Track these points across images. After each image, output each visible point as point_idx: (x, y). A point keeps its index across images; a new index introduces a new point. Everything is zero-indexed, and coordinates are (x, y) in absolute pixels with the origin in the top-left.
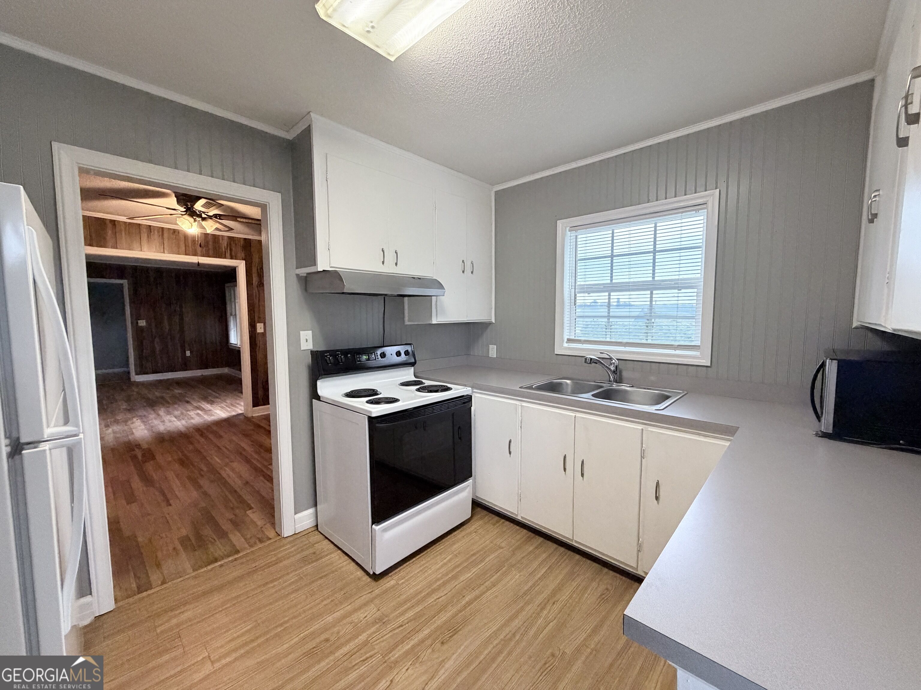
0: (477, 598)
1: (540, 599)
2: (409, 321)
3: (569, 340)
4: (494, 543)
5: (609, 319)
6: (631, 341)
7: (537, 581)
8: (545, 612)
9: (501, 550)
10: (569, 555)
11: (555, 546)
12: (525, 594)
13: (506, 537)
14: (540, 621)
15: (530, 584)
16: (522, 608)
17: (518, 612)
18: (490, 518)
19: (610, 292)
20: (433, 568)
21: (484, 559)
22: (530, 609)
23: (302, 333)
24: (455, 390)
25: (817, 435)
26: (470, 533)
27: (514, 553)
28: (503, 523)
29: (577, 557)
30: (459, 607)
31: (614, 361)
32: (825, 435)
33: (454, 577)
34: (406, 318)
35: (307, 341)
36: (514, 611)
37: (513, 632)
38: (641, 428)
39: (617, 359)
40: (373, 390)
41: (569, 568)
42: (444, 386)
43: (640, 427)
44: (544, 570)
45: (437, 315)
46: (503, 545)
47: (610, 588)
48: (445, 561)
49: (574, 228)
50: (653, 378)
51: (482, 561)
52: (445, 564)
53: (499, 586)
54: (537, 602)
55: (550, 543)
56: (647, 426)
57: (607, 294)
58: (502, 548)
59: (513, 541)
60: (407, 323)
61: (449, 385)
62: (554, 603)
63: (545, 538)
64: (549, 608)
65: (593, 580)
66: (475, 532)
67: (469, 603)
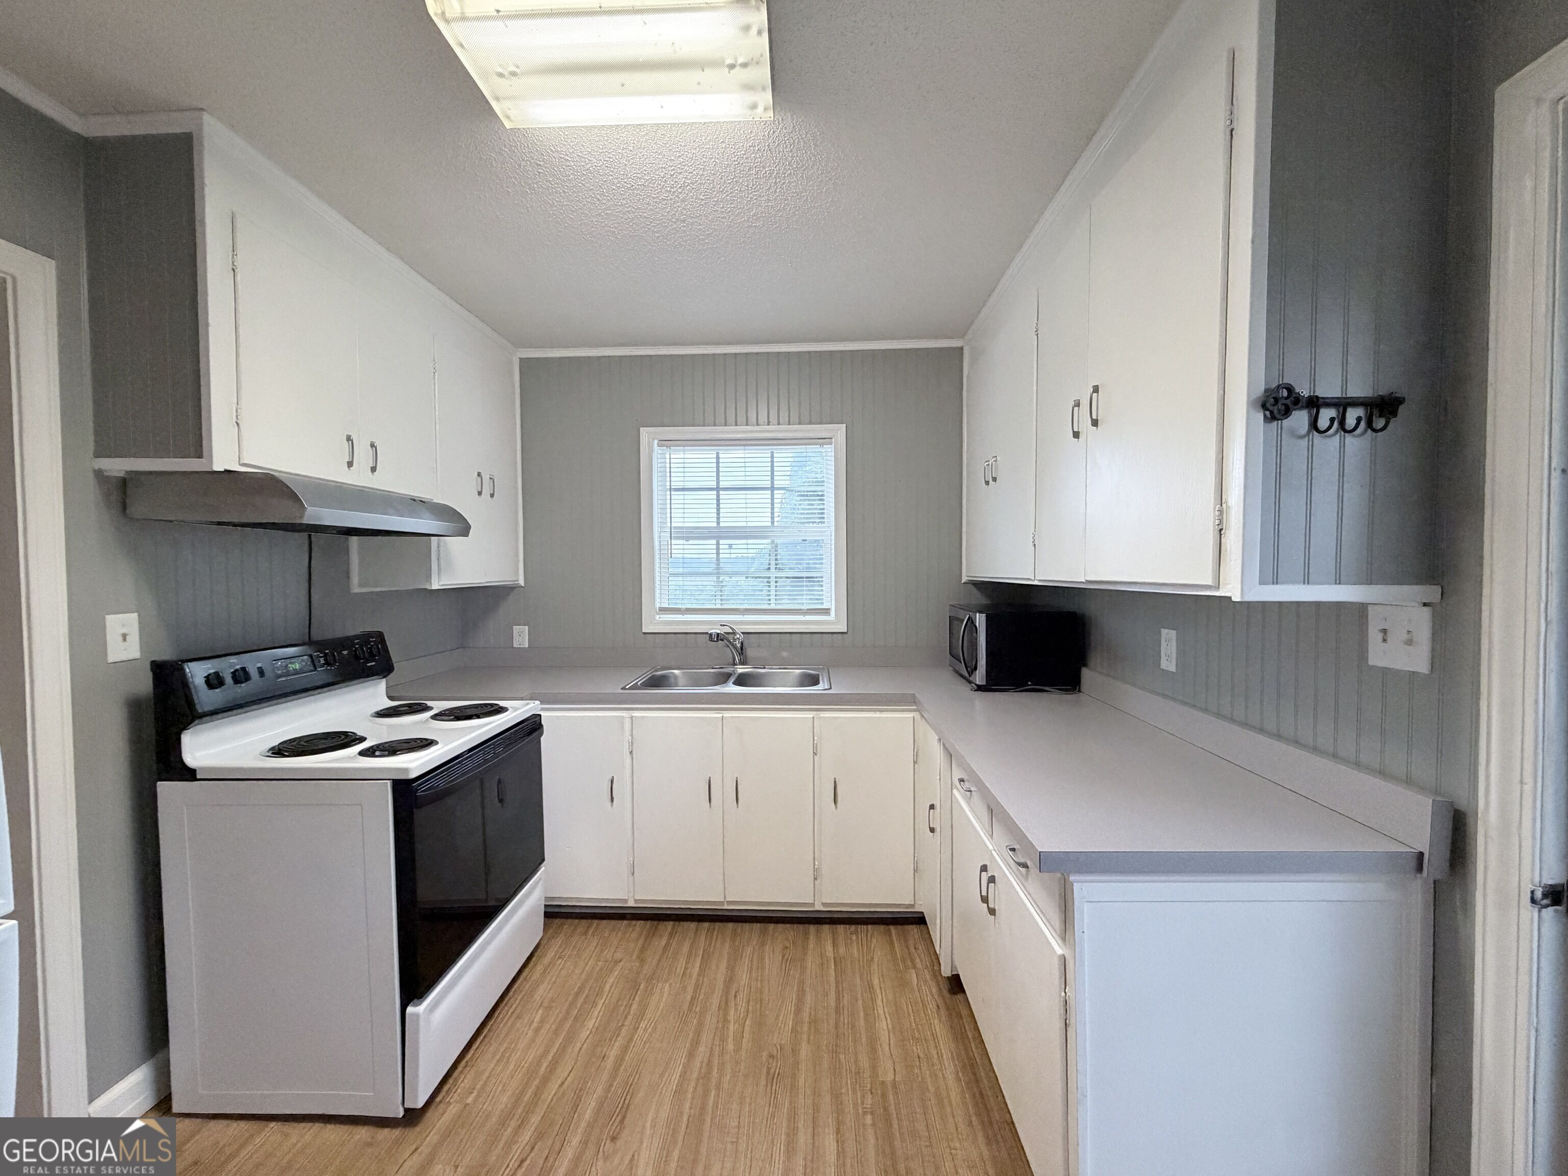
0: (625, 1049)
1: (715, 1002)
2: (361, 585)
3: (663, 610)
4: (603, 959)
5: (718, 578)
6: (750, 607)
7: (698, 980)
8: (732, 1012)
9: (621, 964)
10: (719, 929)
11: (693, 925)
12: (691, 1004)
13: (615, 942)
14: (731, 1028)
15: (690, 990)
16: (701, 1024)
17: (698, 1033)
18: (572, 928)
19: (718, 538)
20: (522, 1045)
21: (601, 989)
22: (710, 1020)
23: (111, 619)
24: (515, 711)
25: (972, 690)
26: (552, 963)
27: (642, 961)
28: (598, 925)
29: (730, 925)
30: (605, 1077)
31: (738, 636)
32: (980, 688)
33: (570, 1038)
34: (355, 579)
35: (125, 640)
36: (691, 1035)
37: (706, 1060)
38: (812, 716)
39: (743, 633)
40: (345, 733)
41: (727, 945)
42: (492, 705)
43: (810, 715)
44: (698, 965)
45: (439, 574)
46: (618, 955)
47: (788, 945)
48: (535, 1025)
49: (666, 443)
50: (785, 654)
51: (599, 994)
52: (537, 1030)
53: (649, 1014)
54: (715, 1007)
55: (686, 924)
56: (818, 712)
57: (714, 542)
58: (620, 961)
59: (632, 945)
60: (356, 589)
61: (502, 703)
62: (735, 996)
63: (675, 920)
64: (733, 1004)
65: (763, 944)
66: (560, 958)
67: (620, 1059)
